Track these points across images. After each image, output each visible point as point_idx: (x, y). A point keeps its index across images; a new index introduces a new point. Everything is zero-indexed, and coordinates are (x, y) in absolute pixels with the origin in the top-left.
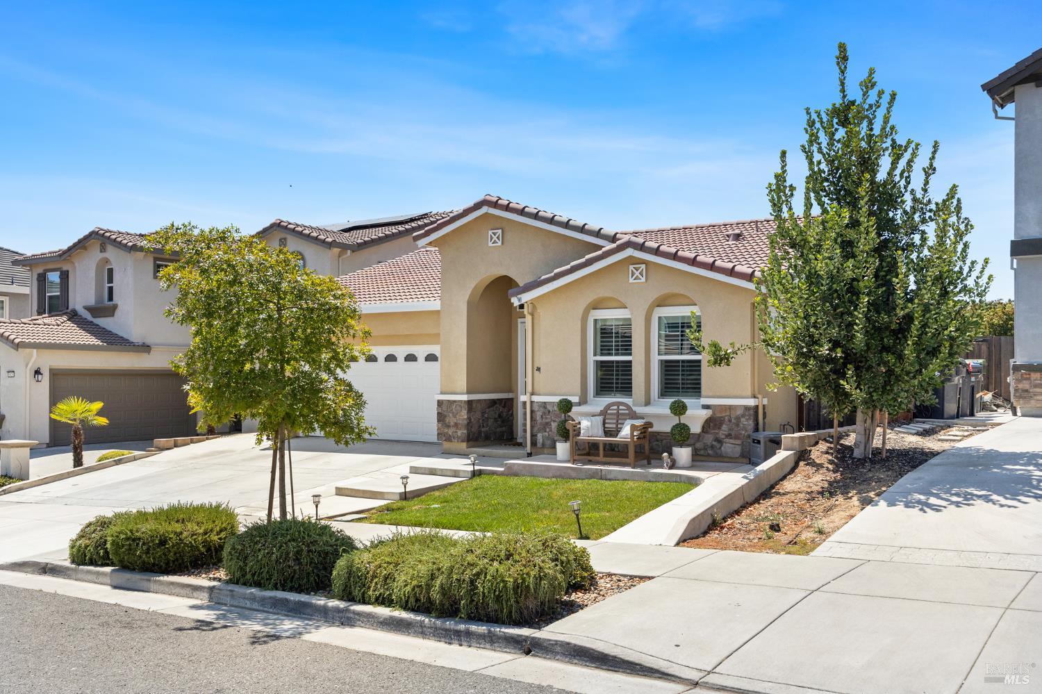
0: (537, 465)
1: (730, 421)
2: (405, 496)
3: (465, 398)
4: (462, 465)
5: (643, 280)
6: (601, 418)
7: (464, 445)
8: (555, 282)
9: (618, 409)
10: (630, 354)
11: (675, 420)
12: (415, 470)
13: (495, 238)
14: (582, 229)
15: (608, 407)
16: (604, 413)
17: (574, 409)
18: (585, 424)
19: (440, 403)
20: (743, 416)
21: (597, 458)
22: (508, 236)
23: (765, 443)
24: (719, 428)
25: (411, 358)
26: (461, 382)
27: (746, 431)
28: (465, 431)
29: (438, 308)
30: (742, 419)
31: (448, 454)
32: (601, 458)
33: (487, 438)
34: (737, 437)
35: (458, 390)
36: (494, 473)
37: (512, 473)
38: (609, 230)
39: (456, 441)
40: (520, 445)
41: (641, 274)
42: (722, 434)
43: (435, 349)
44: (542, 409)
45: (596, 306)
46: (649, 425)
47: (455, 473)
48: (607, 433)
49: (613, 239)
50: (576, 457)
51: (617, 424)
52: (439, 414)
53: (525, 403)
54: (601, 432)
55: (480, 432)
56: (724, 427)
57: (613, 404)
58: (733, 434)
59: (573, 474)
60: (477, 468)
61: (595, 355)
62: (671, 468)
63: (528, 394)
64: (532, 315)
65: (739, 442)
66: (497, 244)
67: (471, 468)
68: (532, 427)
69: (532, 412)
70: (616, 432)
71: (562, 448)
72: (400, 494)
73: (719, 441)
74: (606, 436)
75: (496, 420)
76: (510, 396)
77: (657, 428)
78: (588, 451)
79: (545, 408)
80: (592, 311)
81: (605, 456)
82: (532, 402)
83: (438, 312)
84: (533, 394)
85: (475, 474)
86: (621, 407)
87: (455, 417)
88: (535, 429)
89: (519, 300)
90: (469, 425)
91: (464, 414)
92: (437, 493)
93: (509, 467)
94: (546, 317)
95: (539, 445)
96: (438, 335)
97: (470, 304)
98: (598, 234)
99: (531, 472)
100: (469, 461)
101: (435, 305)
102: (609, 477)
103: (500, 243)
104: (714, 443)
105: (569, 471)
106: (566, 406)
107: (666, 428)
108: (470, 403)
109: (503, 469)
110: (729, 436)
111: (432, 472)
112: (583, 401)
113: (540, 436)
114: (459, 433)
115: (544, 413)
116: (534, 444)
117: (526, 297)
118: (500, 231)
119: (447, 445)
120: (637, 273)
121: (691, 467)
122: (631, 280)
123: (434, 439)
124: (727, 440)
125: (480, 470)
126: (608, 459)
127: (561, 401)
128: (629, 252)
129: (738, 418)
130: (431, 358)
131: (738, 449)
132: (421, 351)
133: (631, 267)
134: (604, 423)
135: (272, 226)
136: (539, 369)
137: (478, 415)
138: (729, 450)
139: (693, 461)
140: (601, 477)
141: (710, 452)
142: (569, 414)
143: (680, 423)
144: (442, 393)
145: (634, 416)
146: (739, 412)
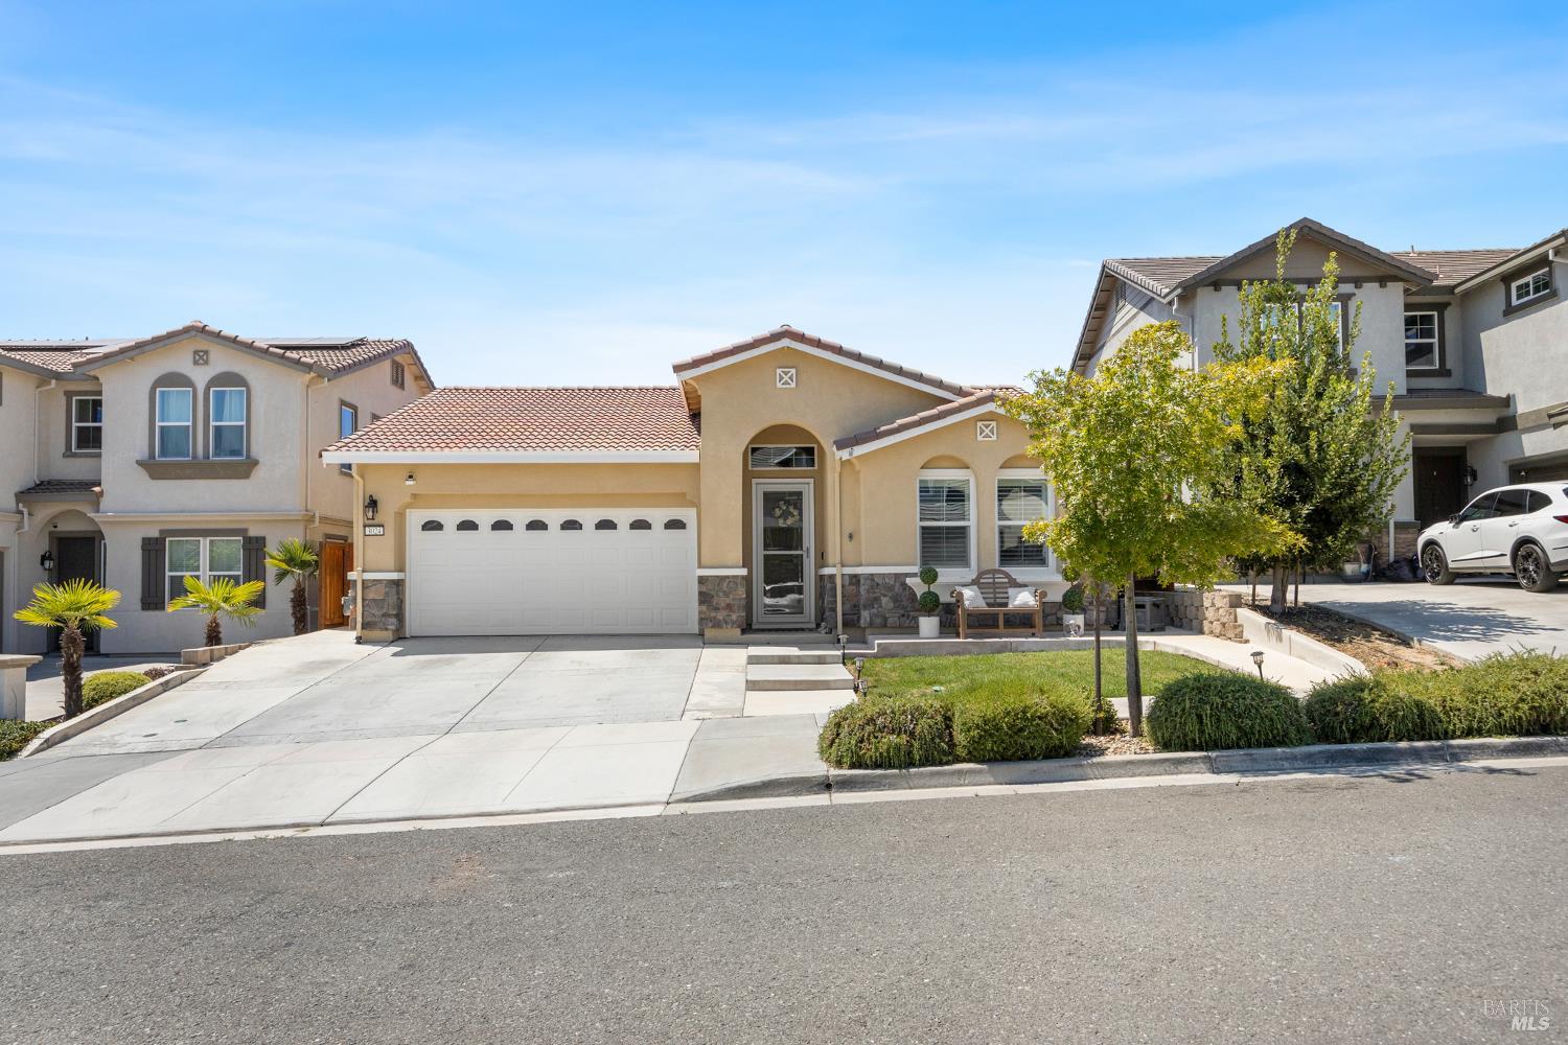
3: (741, 572)
5: (993, 438)
7: (739, 631)
8: (898, 436)
9: (994, 577)
10: (965, 519)
13: (786, 378)
19: (702, 580)
22: (806, 378)
25: (640, 525)
26: (733, 552)
28: (744, 614)
29: (696, 460)
32: (1001, 630)
35: (729, 563)
36: (861, 656)
39: (729, 627)
41: (992, 431)
43: (679, 514)
44: (869, 582)
45: (929, 465)
47: (820, 660)
48: (994, 603)
49: (966, 394)
51: (1001, 593)
52: (701, 594)
61: (917, 520)
63: (838, 566)
66: (788, 386)
69: (842, 587)
70: (1005, 602)
71: (926, 623)
72: (853, 680)
74: (990, 607)
79: (873, 580)
80: (922, 470)
81: (1005, 626)
83: (695, 465)
85: (844, 658)
87: (726, 596)
91: (741, 593)
94: (869, 476)
103: (792, 384)
106: (933, 575)
109: (873, 651)
111: (783, 660)
114: (734, 617)
115: (872, 587)
118: (793, 371)
119: (713, 632)
120: (987, 431)
122: (980, 438)
128: (988, 407)
130: (674, 525)
132: (656, 516)
133: (980, 424)
134: (983, 593)
136: (851, 536)
144: (703, 567)
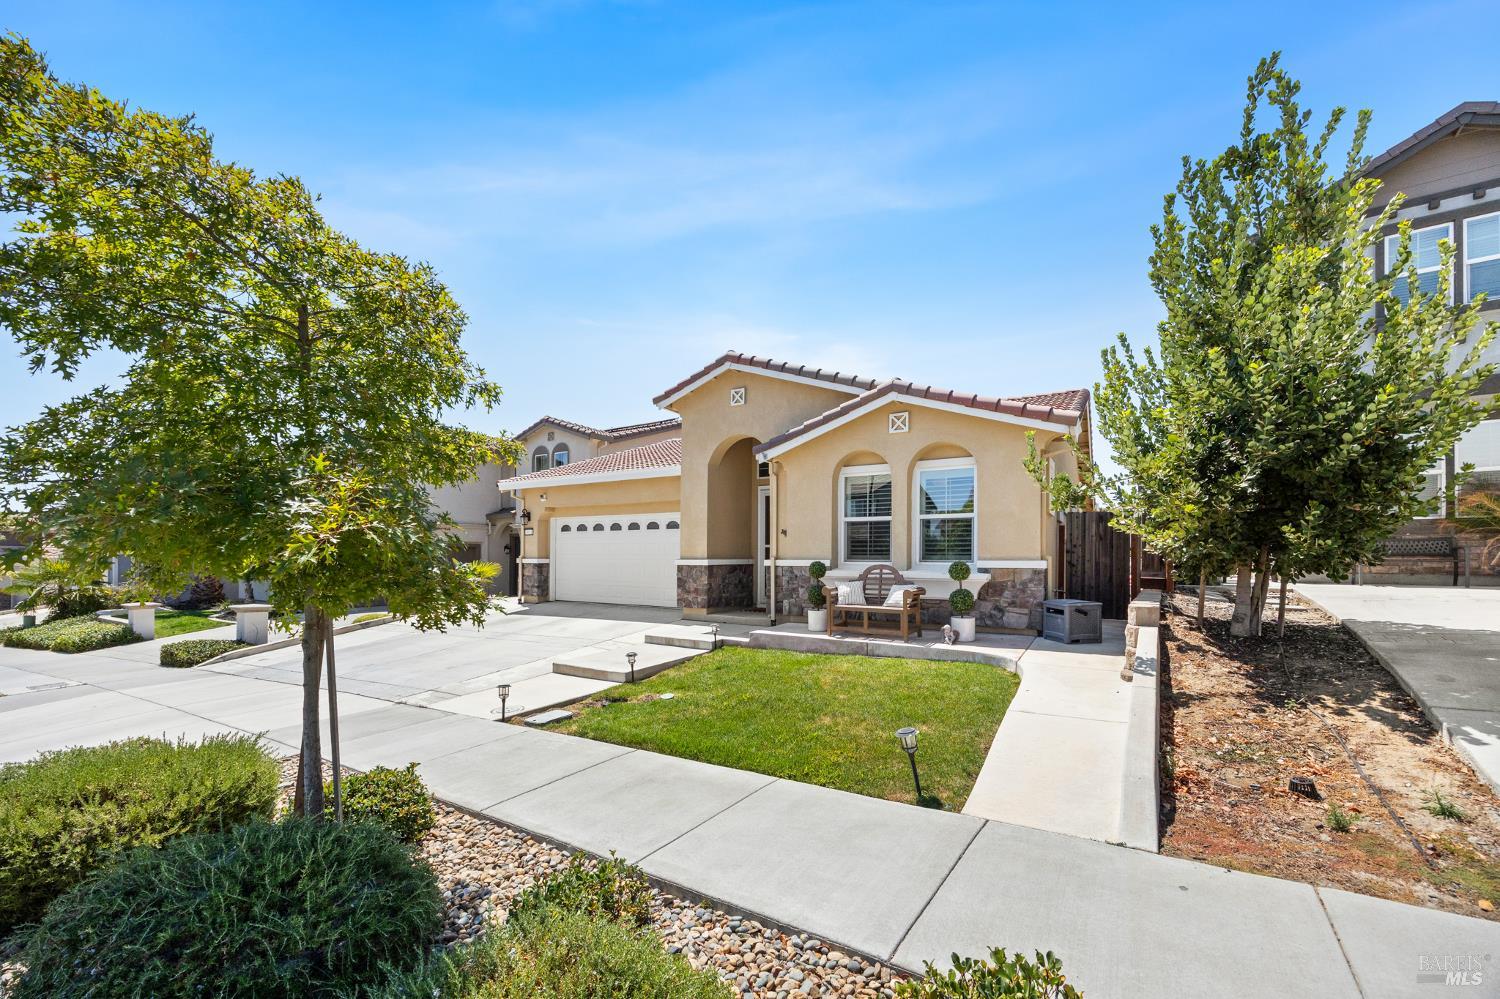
0: (788, 637)
1: (1014, 587)
2: (633, 678)
3: (705, 563)
4: (702, 633)
5: (906, 429)
6: (860, 584)
7: (705, 611)
8: (805, 436)
9: (881, 574)
10: (889, 514)
11: (955, 586)
12: (650, 640)
13: (737, 397)
14: (835, 378)
15: (869, 571)
16: (863, 578)
17: (828, 573)
18: (843, 590)
19: (680, 568)
20: (1031, 581)
21: (860, 630)
22: (751, 394)
23: (1071, 612)
24: (1001, 595)
25: (653, 526)
26: (702, 547)
27: (1035, 598)
28: (706, 597)
29: (679, 473)
30: (1030, 585)
31: (688, 620)
32: (865, 629)
33: (728, 604)
34: (1023, 606)
35: (699, 555)
36: (737, 644)
37: (758, 645)
38: (864, 376)
39: (696, 607)
40: (762, 611)
41: (903, 423)
42: (1003, 602)
43: (676, 517)
44: (789, 574)
45: (847, 462)
46: (922, 591)
47: (695, 645)
48: (869, 601)
49: (871, 385)
50: (835, 628)
51: (880, 589)
52: (679, 579)
53: (768, 569)
54: (862, 599)
55: (720, 599)
56: (1007, 593)
57: (875, 567)
58: (1018, 601)
59: (833, 649)
60: (719, 638)
61: (846, 516)
62: (955, 642)
63: (772, 559)
64: (777, 475)
65: (1026, 611)
66: (739, 404)
67: (711, 639)
68: (776, 593)
69: (776, 577)
70: (881, 600)
71: (815, 617)
72: (627, 674)
73: (1001, 610)
74: (868, 604)
75: (736, 586)
76: (750, 562)
77: (932, 594)
78: (846, 621)
79: (792, 572)
80: (844, 469)
81: (870, 626)
82: (776, 567)
83: (678, 478)
84: (776, 558)
85: (718, 646)
86: (884, 571)
87: (695, 582)
88: (780, 595)
89: (765, 456)
90: (710, 590)
91: (704, 580)
92: (672, 673)
93: (755, 638)
94: (793, 476)
95: (785, 613)
96: (678, 502)
97: (711, 467)
98: (853, 382)
99: (781, 645)
100: (709, 629)
101: (675, 470)
102: (877, 652)
103: (743, 402)
104: (993, 612)
105: (827, 645)
106: (819, 570)
107: (944, 594)
108: (710, 568)
109: (747, 640)
110: (1013, 604)
111: (669, 642)
112: (834, 566)
113: (786, 603)
114: (700, 599)
115: (792, 578)
116: (779, 610)
117: (773, 453)
118: (743, 389)
119: (686, 611)
120: (899, 423)
121: (976, 641)
122: (892, 431)
123: (674, 604)
124: (1010, 609)
125: (722, 641)
126: (874, 631)
127: (813, 565)
128: (893, 396)
129: (1024, 584)
130: (672, 525)
131: (1025, 620)
132: (663, 519)
133: (892, 416)
134: (864, 589)
135: (541, 421)
136: (784, 532)
137: (719, 580)
138: (1013, 620)
139: (976, 632)
140: (869, 653)
141: (989, 622)
142: (821, 579)
143: (961, 589)
144: (682, 558)
145: (901, 581)
146: (1026, 577)
